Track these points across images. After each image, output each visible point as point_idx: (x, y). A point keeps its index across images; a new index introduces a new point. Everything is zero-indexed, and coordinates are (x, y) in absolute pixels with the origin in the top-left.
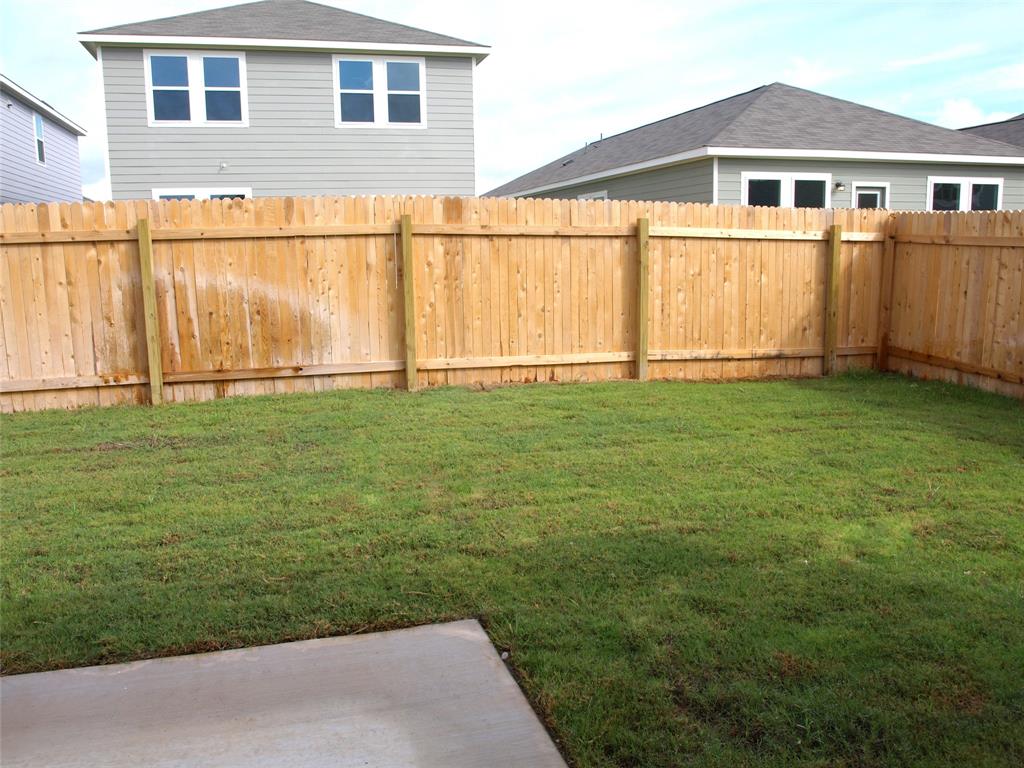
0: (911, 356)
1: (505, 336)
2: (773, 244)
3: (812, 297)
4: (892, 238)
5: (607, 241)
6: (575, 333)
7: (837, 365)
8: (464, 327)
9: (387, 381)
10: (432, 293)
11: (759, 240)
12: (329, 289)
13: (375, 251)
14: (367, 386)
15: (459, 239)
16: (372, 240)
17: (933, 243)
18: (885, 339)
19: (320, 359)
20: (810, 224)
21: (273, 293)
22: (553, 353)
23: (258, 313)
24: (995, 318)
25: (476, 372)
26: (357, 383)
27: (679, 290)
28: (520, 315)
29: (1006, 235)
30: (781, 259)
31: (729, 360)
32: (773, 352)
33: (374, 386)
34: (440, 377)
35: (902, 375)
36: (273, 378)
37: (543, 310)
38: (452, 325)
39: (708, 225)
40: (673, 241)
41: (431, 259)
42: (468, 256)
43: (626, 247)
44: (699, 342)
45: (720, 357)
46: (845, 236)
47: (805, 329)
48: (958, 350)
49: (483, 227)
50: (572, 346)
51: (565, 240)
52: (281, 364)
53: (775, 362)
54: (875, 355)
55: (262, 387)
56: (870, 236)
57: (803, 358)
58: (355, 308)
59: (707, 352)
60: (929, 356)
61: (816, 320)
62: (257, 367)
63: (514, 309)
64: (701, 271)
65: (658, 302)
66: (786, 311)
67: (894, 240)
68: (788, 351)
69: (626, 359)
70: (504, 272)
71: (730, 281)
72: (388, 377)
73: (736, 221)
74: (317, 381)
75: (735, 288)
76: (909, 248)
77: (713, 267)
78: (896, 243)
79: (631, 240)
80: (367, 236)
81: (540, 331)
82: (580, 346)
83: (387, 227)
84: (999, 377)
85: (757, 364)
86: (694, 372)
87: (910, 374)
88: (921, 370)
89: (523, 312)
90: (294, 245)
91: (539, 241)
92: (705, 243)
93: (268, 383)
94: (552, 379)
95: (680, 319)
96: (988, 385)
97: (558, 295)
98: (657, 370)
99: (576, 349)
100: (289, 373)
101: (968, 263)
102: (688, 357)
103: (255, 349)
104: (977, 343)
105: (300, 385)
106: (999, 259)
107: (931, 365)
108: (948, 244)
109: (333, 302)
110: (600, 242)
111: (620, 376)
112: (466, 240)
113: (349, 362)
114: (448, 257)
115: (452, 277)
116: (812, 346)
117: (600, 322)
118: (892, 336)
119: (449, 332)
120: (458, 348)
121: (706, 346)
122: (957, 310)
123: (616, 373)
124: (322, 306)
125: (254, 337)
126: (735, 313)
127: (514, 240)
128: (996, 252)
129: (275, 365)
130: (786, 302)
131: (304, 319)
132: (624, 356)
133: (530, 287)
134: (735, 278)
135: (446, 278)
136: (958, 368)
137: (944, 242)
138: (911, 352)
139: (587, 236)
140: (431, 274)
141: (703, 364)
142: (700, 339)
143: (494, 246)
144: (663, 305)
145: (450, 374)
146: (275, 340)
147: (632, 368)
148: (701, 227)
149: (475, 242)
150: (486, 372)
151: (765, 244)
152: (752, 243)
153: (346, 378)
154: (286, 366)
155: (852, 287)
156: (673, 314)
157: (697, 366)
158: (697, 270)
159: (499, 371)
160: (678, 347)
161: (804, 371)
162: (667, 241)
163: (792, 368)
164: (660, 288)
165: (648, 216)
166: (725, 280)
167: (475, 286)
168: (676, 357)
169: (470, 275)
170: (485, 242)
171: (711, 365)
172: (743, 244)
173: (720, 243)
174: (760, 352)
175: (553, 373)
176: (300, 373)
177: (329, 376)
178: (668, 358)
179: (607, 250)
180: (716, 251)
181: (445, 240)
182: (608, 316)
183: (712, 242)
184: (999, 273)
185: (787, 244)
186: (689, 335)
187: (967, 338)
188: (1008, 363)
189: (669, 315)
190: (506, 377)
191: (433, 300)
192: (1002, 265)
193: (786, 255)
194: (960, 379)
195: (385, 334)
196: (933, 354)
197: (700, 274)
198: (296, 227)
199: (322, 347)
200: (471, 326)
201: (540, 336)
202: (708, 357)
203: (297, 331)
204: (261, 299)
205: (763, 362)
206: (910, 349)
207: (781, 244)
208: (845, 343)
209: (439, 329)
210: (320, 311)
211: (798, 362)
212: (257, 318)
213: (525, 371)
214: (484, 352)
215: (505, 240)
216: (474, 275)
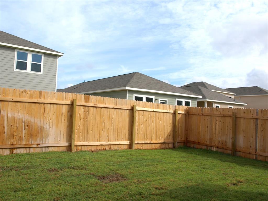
0: (194, 143)
1: (98, 136)
2: (163, 113)
3: (171, 127)
4: (188, 113)
5: (125, 110)
6: (116, 136)
7: (177, 145)
8: (87, 133)
9: (64, 149)
10: (80, 123)
11: (160, 112)
12: (50, 120)
13: (65, 109)
14: (59, 150)
15: (88, 107)
16: (64, 106)
17: (199, 115)
18: (187, 138)
19: (45, 141)
20: (171, 109)
21: (33, 120)
22: (110, 141)
23: (27, 126)
24: (215, 133)
25: (90, 146)
26: (56, 149)
27: (142, 124)
28: (102, 130)
29: (217, 113)
30: (164, 117)
31: (153, 144)
32: (163, 142)
33: (61, 151)
34: (80, 148)
35: (191, 147)
36: (30, 148)
37: (109, 129)
38: (84, 132)
39: (149, 108)
40: (141, 111)
41: (80, 113)
42: (90, 112)
43: (130, 112)
44: (146, 139)
45: (151, 143)
46: (178, 112)
47: (169, 136)
48: (206, 141)
49: (95, 104)
50: (115, 139)
51: (115, 110)
52: (33, 143)
53: (163, 144)
54: (184, 142)
55: (26, 150)
56: (183, 112)
57: (169, 143)
58: (57, 126)
59: (148, 142)
60: (199, 143)
61: (172, 133)
62: (25, 144)
63: (101, 128)
64: (147, 119)
65: (137, 127)
66: (165, 131)
67: (188, 114)
68: (166, 141)
69: (129, 143)
70: (99, 118)
71: (153, 123)
72: (65, 148)
73: (155, 107)
74: (43, 149)
75: (154, 124)
76: (192, 116)
77: (150, 118)
78: (189, 114)
79: (131, 110)
80: (63, 104)
81: (107, 135)
82: (117, 139)
83: (69, 102)
84: (217, 147)
85: (159, 145)
86: (144, 147)
87: (194, 147)
88: (196, 146)
89: (103, 129)
90: (41, 106)
91: (109, 109)
92: (148, 112)
93: (28, 149)
94: (110, 149)
95: (142, 132)
96: (215, 149)
97: (113, 125)
98: (136, 146)
99: (116, 140)
100: (35, 146)
101: (208, 120)
102: (144, 143)
103: (25, 137)
104: (211, 139)
105: (38, 150)
106: (216, 119)
107: (199, 145)
108: (203, 115)
109: (51, 124)
110: (124, 110)
111: (127, 148)
112: (90, 108)
113: (54, 143)
114: (85, 112)
115: (86, 118)
116: (171, 140)
117: (123, 133)
118: (188, 137)
119: (83, 135)
120: (86, 139)
121: (148, 140)
122: (206, 131)
123: (126, 147)
124: (47, 125)
125: (25, 134)
126: (154, 131)
127: (102, 109)
128: (215, 117)
129: (31, 143)
130: (165, 129)
131: (41, 129)
132: (128, 142)
133: (106, 122)
134: (154, 122)
135: (84, 118)
136: (207, 146)
137: (201, 114)
138: (194, 142)
139: (121, 109)
140: (80, 117)
141: (147, 145)
142: (146, 138)
143: (97, 110)
144: (138, 128)
145: (83, 147)
146: (31, 135)
147: (130, 146)
148: (147, 108)
149: (92, 108)
150: (93, 146)
151: (161, 113)
152: (158, 113)
153: (53, 148)
154: (34, 143)
155: (179, 125)
156: (140, 131)
157: (145, 145)
158: (146, 119)
159: (96, 146)
160: (141, 140)
161: (169, 147)
162: (139, 111)
163: (167, 146)
164: (137, 124)
165: (135, 104)
166: (152, 122)
167: (91, 121)
168: (141, 143)
169: (90, 118)
170: (95, 109)
171: (149, 145)
172: (156, 113)
173: (151, 112)
174: (160, 141)
175: (110, 147)
176: (39, 146)
177: (47, 147)
178: (139, 143)
179: (125, 113)
180: (150, 114)
181: (84, 107)
182: (125, 131)
183: (150, 112)
184: (216, 122)
185: (166, 114)
186: (144, 137)
187: (208, 138)
188: (219, 144)
189: (139, 131)
190: (98, 148)
191: (80, 125)
192: (216, 120)
193: (166, 116)
194: (207, 148)
195: (65, 134)
196: (200, 142)
197: (147, 120)
198: (42, 101)
199: (46, 138)
200: (89, 133)
201: (107, 136)
202: (148, 143)
203: (39, 132)
204: (29, 122)
205: (160, 144)
206: (193, 141)
207: (164, 113)
208: (178, 139)
209: (81, 133)
210: (46, 127)
211: (168, 144)
212: (27, 127)
213: (103, 146)
214: (92, 141)
215: (100, 108)
216: (91, 118)
